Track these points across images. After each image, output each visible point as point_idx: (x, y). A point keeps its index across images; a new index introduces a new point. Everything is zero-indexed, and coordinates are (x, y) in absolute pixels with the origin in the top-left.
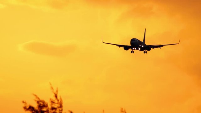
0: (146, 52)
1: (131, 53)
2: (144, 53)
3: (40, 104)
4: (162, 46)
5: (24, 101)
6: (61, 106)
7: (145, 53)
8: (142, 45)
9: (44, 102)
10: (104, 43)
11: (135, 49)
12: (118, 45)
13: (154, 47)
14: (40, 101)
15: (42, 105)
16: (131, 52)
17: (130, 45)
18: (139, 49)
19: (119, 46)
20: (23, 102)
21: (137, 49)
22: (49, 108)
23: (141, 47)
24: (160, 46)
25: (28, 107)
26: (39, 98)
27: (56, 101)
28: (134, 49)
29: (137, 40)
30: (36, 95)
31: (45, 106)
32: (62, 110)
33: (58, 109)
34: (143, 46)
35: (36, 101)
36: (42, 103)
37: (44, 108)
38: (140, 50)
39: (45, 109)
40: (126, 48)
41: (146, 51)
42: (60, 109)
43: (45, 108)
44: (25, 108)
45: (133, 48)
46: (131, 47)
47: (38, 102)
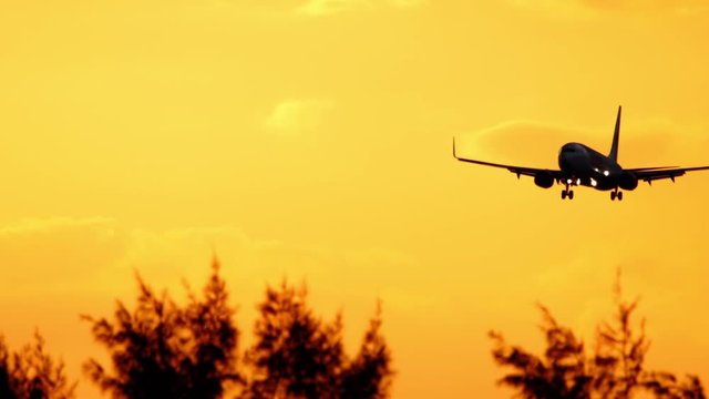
0: (620, 196)
1: (563, 197)
2: (613, 198)
3: (558, 343)
4: (681, 172)
5: (496, 331)
6: (635, 355)
7: (617, 198)
8: (603, 169)
9: (569, 336)
10: (460, 159)
11: (579, 182)
12: (512, 169)
13: (651, 175)
14: (558, 331)
15: (563, 345)
16: (564, 194)
17: (558, 168)
18: (594, 183)
19: (519, 171)
20: (492, 335)
21: (586, 183)
22: (584, 358)
23: (599, 178)
24: (673, 174)
25: (507, 354)
26: (553, 322)
27: (620, 336)
28: (574, 184)
29: (585, 151)
30: (544, 310)
31: (571, 348)
32: (638, 369)
33: (621, 364)
34: (606, 173)
35: (543, 329)
36: (562, 339)
37: (568, 356)
38: (598, 187)
39: (570, 361)
40: (543, 178)
41: (620, 189)
42: (632, 364)
43: (572, 355)
44: (498, 355)
45: (569, 181)
46: (561, 176)
47: (550, 334)
